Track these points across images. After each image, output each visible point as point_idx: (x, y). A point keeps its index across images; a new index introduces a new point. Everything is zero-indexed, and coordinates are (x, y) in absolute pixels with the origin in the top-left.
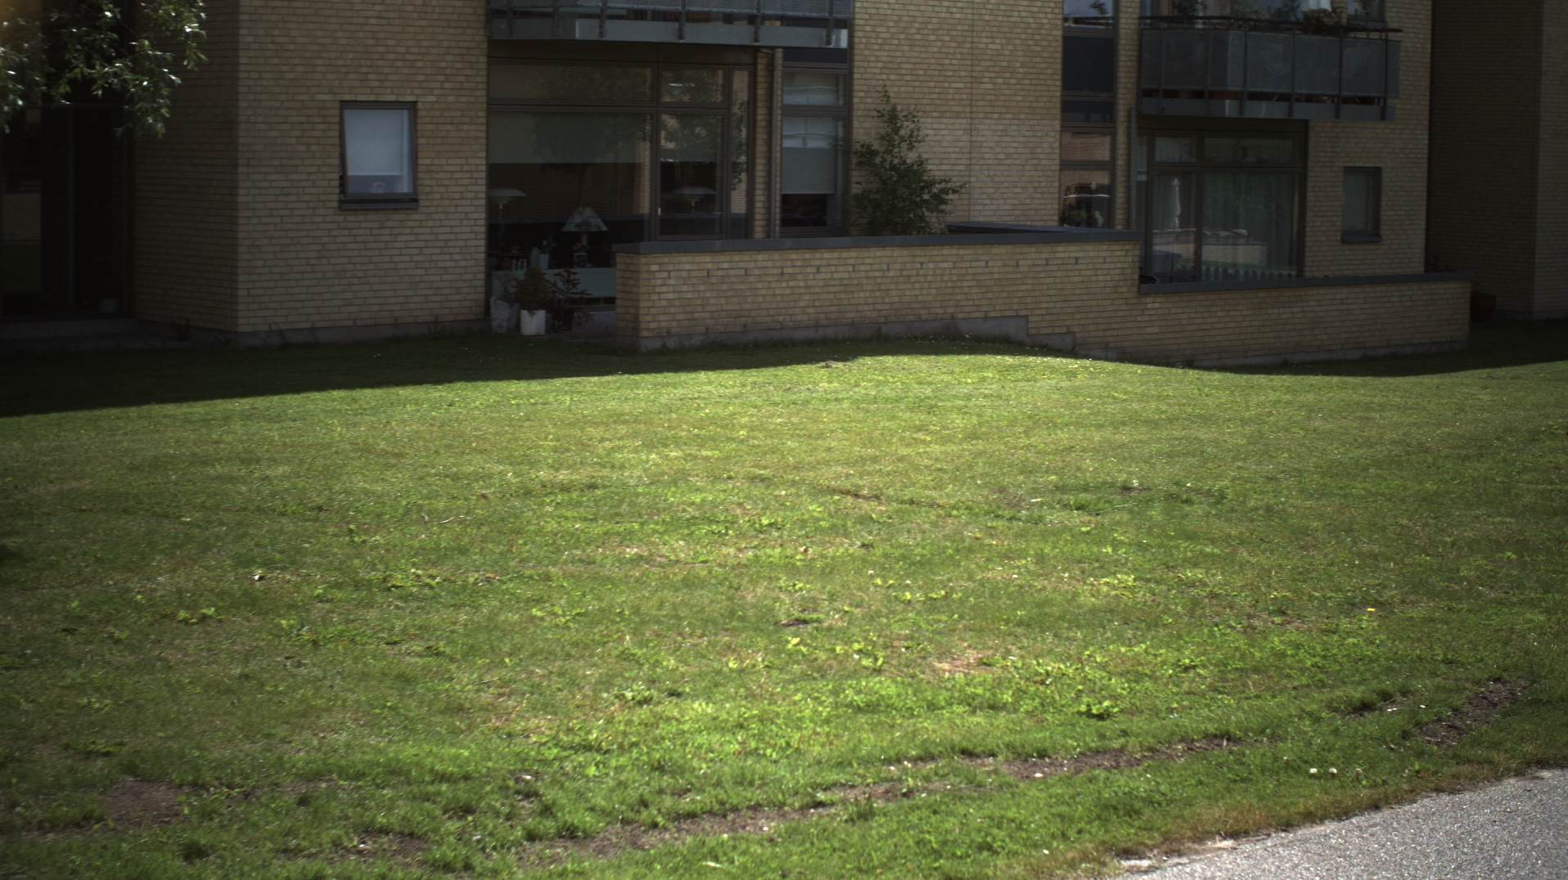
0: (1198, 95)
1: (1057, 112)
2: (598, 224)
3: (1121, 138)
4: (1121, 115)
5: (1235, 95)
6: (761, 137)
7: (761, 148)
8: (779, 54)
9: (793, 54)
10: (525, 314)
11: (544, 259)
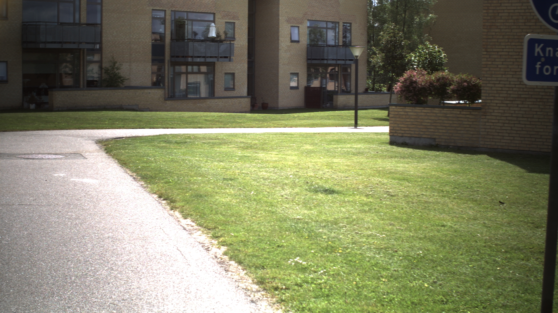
0: (183, 57)
1: (150, 61)
2: (46, 86)
3: (166, 67)
4: (166, 61)
5: (192, 57)
6: (82, 68)
7: (82, 70)
8: (85, 50)
9: (88, 50)
10: (31, 105)
11: (34, 94)
